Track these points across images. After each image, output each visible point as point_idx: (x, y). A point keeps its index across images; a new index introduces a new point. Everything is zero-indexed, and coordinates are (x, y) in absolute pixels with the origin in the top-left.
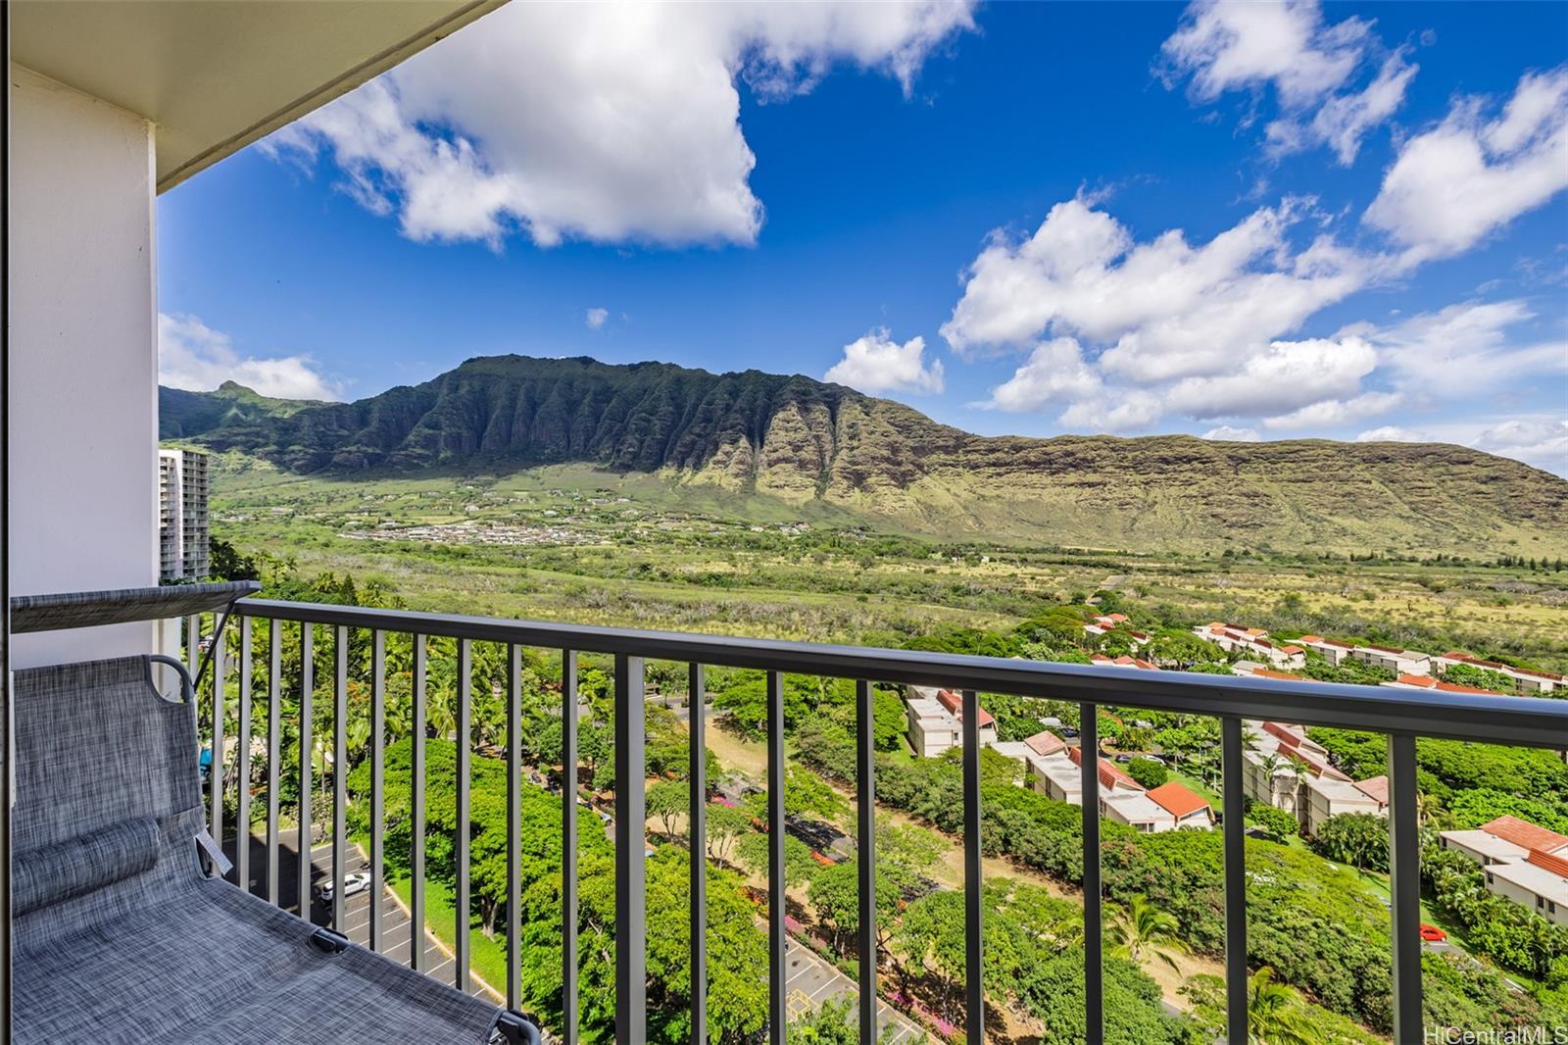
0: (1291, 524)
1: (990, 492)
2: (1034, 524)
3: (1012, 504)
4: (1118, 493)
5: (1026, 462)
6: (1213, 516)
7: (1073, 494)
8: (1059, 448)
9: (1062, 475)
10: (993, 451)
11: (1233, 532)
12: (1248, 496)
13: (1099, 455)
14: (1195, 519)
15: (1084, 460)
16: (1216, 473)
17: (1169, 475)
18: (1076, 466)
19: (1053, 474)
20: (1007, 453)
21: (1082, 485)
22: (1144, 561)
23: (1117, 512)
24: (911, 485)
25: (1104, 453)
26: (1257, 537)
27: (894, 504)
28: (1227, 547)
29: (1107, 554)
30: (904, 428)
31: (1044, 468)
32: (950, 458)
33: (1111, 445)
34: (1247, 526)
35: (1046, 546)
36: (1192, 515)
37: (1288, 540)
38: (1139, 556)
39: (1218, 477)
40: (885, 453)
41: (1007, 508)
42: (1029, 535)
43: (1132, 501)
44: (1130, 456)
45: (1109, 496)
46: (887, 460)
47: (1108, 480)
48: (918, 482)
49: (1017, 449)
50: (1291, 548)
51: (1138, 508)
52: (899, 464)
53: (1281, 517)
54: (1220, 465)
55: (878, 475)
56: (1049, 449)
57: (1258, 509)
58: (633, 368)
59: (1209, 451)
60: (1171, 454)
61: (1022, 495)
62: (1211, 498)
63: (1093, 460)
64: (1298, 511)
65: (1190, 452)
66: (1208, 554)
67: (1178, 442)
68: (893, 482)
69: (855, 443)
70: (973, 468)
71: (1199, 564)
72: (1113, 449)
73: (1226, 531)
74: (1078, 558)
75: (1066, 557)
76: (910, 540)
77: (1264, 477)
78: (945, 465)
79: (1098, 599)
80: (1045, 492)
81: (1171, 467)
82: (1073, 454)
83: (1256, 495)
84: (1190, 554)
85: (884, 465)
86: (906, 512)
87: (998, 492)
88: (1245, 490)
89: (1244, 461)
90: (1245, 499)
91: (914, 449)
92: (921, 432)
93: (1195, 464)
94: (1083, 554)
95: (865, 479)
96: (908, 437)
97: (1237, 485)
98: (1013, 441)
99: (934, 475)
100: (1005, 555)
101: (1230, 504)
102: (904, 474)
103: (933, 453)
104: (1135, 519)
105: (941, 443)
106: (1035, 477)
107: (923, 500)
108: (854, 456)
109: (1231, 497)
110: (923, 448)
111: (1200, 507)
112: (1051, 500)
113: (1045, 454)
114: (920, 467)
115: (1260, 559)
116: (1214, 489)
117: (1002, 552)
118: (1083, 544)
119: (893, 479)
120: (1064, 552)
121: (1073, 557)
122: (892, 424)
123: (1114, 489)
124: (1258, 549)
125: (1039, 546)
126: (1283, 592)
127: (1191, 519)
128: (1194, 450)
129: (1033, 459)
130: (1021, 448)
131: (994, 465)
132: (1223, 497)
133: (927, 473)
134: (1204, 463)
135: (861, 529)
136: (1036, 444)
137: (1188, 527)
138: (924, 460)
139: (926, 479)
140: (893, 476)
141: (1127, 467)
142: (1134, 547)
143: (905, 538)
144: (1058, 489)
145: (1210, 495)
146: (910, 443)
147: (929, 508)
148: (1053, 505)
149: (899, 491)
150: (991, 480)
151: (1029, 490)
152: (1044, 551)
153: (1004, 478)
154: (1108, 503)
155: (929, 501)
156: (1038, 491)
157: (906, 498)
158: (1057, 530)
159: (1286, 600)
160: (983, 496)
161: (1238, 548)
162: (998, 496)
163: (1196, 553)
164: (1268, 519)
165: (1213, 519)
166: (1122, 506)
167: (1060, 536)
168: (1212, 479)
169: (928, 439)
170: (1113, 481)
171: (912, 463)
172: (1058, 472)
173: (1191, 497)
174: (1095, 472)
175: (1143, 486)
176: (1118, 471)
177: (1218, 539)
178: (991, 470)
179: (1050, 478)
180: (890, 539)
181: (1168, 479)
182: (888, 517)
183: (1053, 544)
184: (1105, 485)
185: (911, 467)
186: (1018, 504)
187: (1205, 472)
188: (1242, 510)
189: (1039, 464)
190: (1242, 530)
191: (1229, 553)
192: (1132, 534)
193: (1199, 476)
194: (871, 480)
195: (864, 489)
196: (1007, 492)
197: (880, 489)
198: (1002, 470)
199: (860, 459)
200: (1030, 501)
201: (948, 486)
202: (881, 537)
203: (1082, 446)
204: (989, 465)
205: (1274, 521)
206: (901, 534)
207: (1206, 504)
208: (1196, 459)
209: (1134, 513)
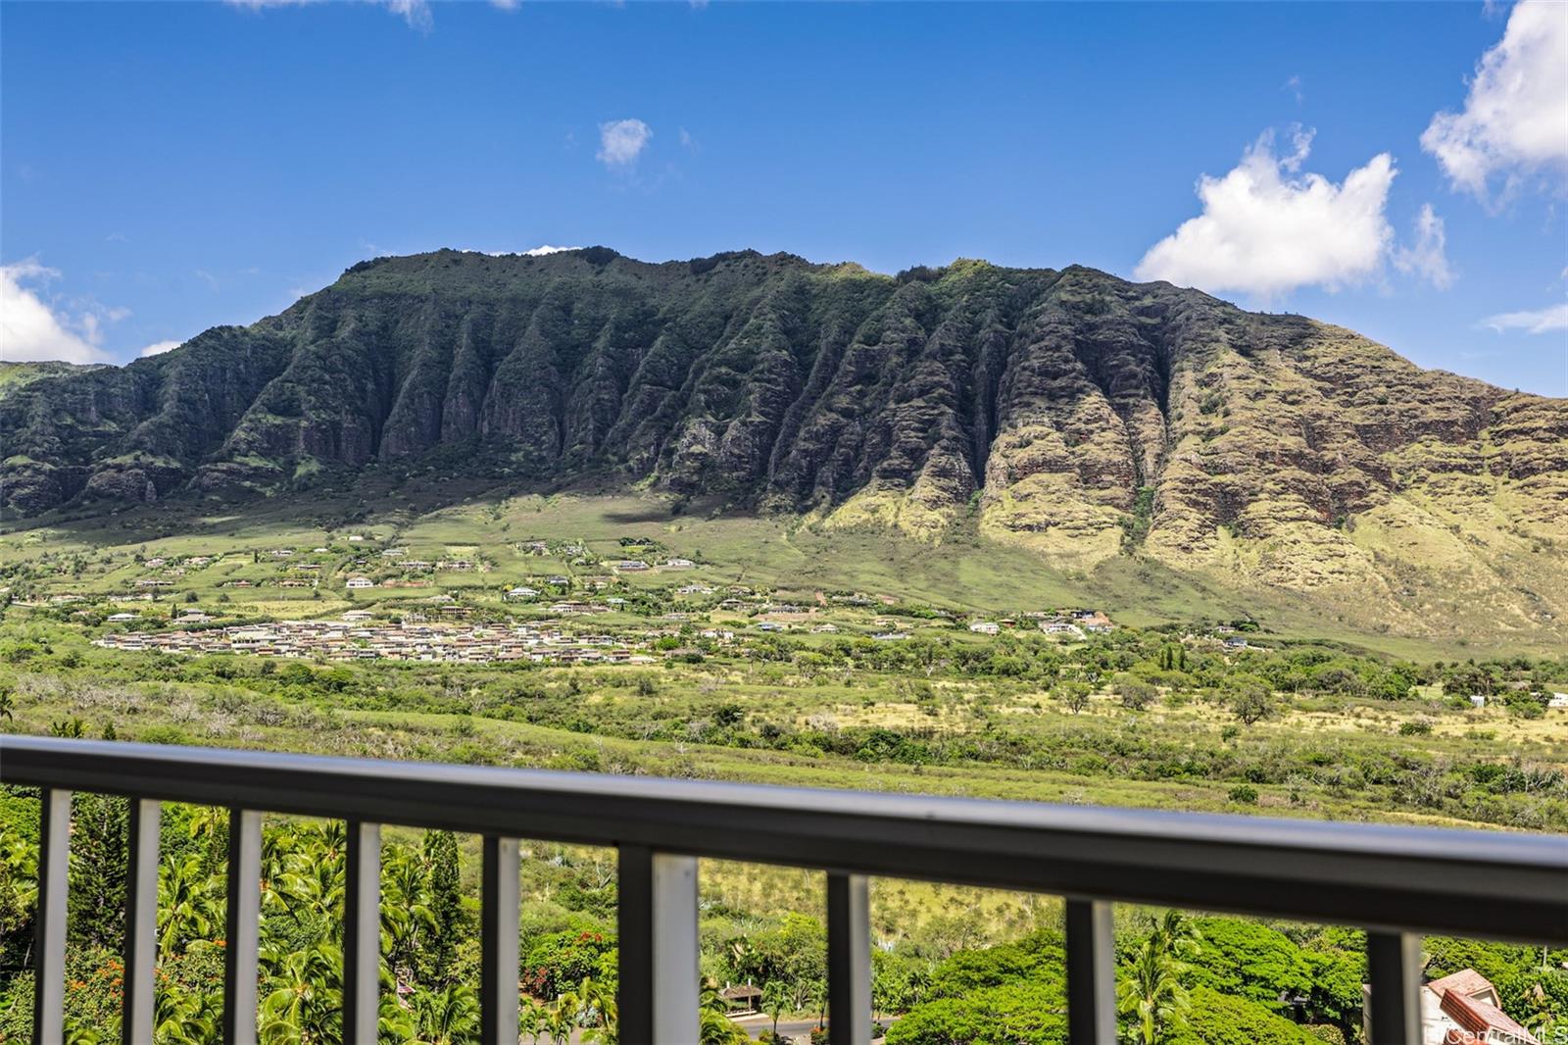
24: (1359, 518)
27: (1317, 566)
30: (1340, 383)
32: (1458, 451)
40: (1292, 442)
46: (1298, 459)
48: (1378, 510)
52: (1328, 468)
55: (1275, 495)
58: (700, 267)
68: (1312, 513)
69: (1217, 422)
70: (1517, 475)
76: (1362, 651)
78: (1444, 468)
85: (1290, 473)
86: (1348, 584)
91: (1363, 433)
92: (1382, 390)
95: (1242, 505)
96: (1348, 404)
99: (1419, 494)
102: (1339, 493)
103: (1412, 440)
105: (1432, 414)
107: (1390, 554)
108: (1215, 452)
110: (1388, 428)
114: (1381, 474)
119: (1313, 504)
122: (1308, 374)
133: (1399, 489)
135: (1237, 626)
138: (1389, 458)
139: (1398, 505)
140: (1313, 498)
143: (1346, 648)
146: (1356, 416)
147: (1407, 574)
149: (1330, 534)
155: (1405, 556)
157: (1346, 549)
169: (1401, 406)
171: (1360, 465)
180: (1309, 651)
182: (1303, 596)
185: (1357, 475)
194: (1259, 508)
195: (1241, 530)
197: (1280, 530)
199: (1230, 459)
201: (1455, 520)
202: (1287, 644)
204: (1561, 466)
206: (1336, 639)
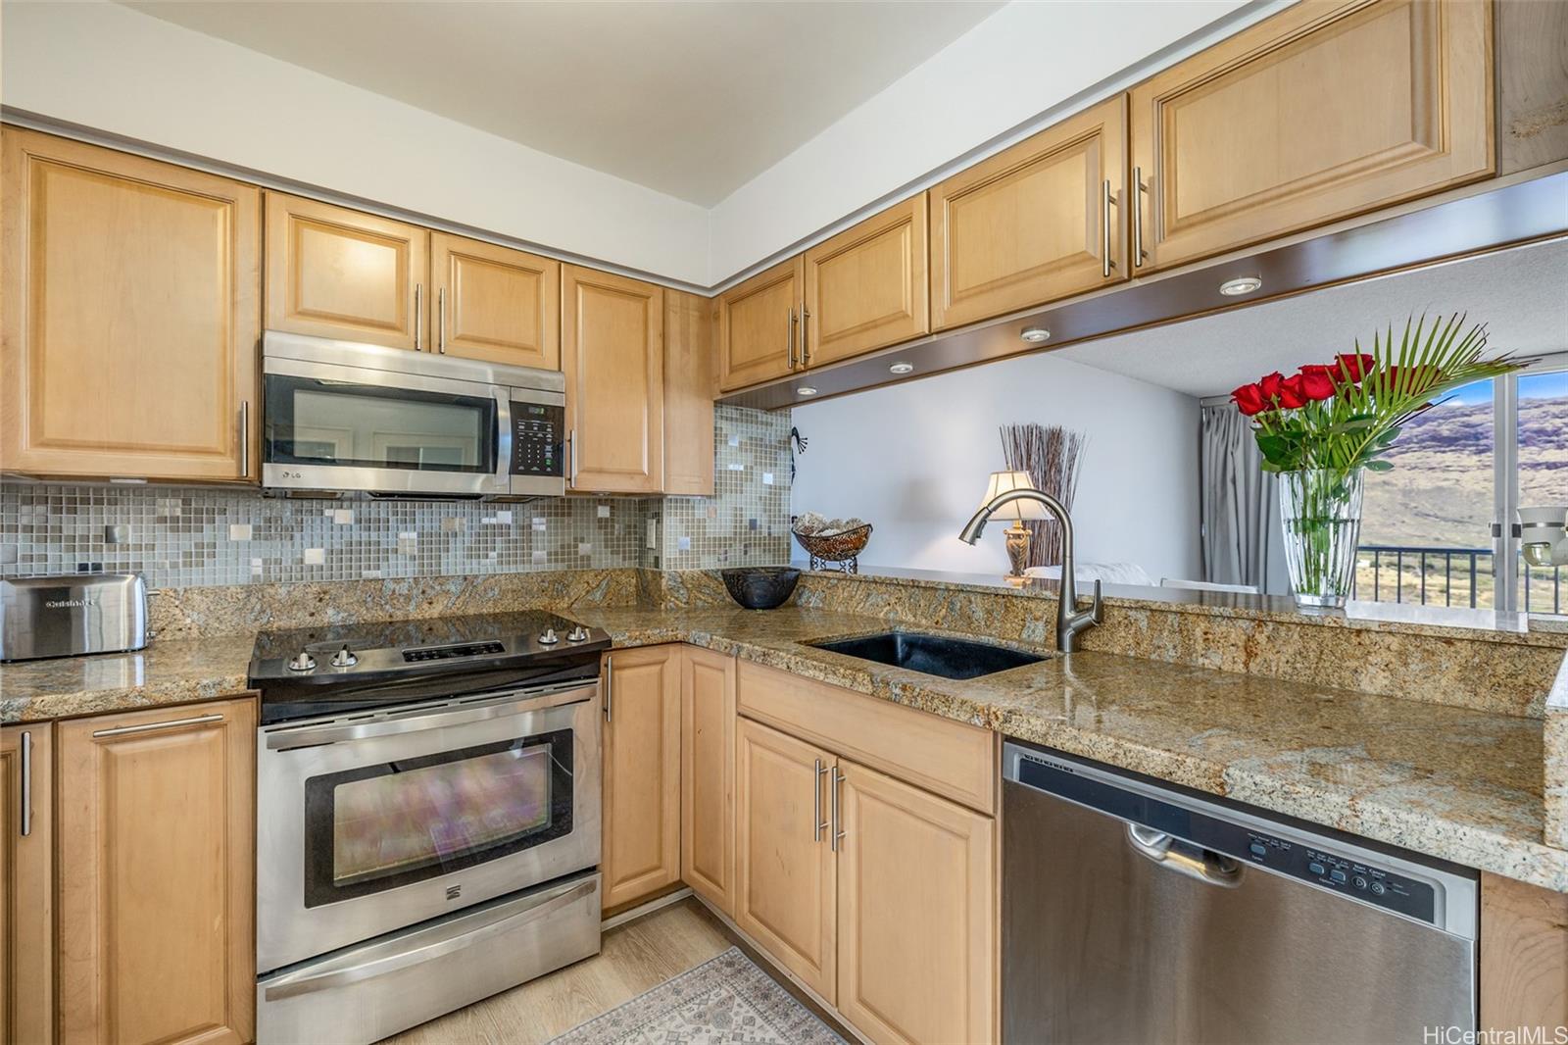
2: (1445, 519)
5: (1433, 438)
31: (1465, 446)
41: (1399, 498)
42: (1436, 534)
61: (1424, 481)
80: (1466, 476)
106: (1449, 458)
113: (1468, 426)
129: (1446, 433)
151: (1439, 474)
156: (1455, 475)
162: (1385, 483)
186: (1419, 492)
189: (1457, 439)
200: (1440, 489)
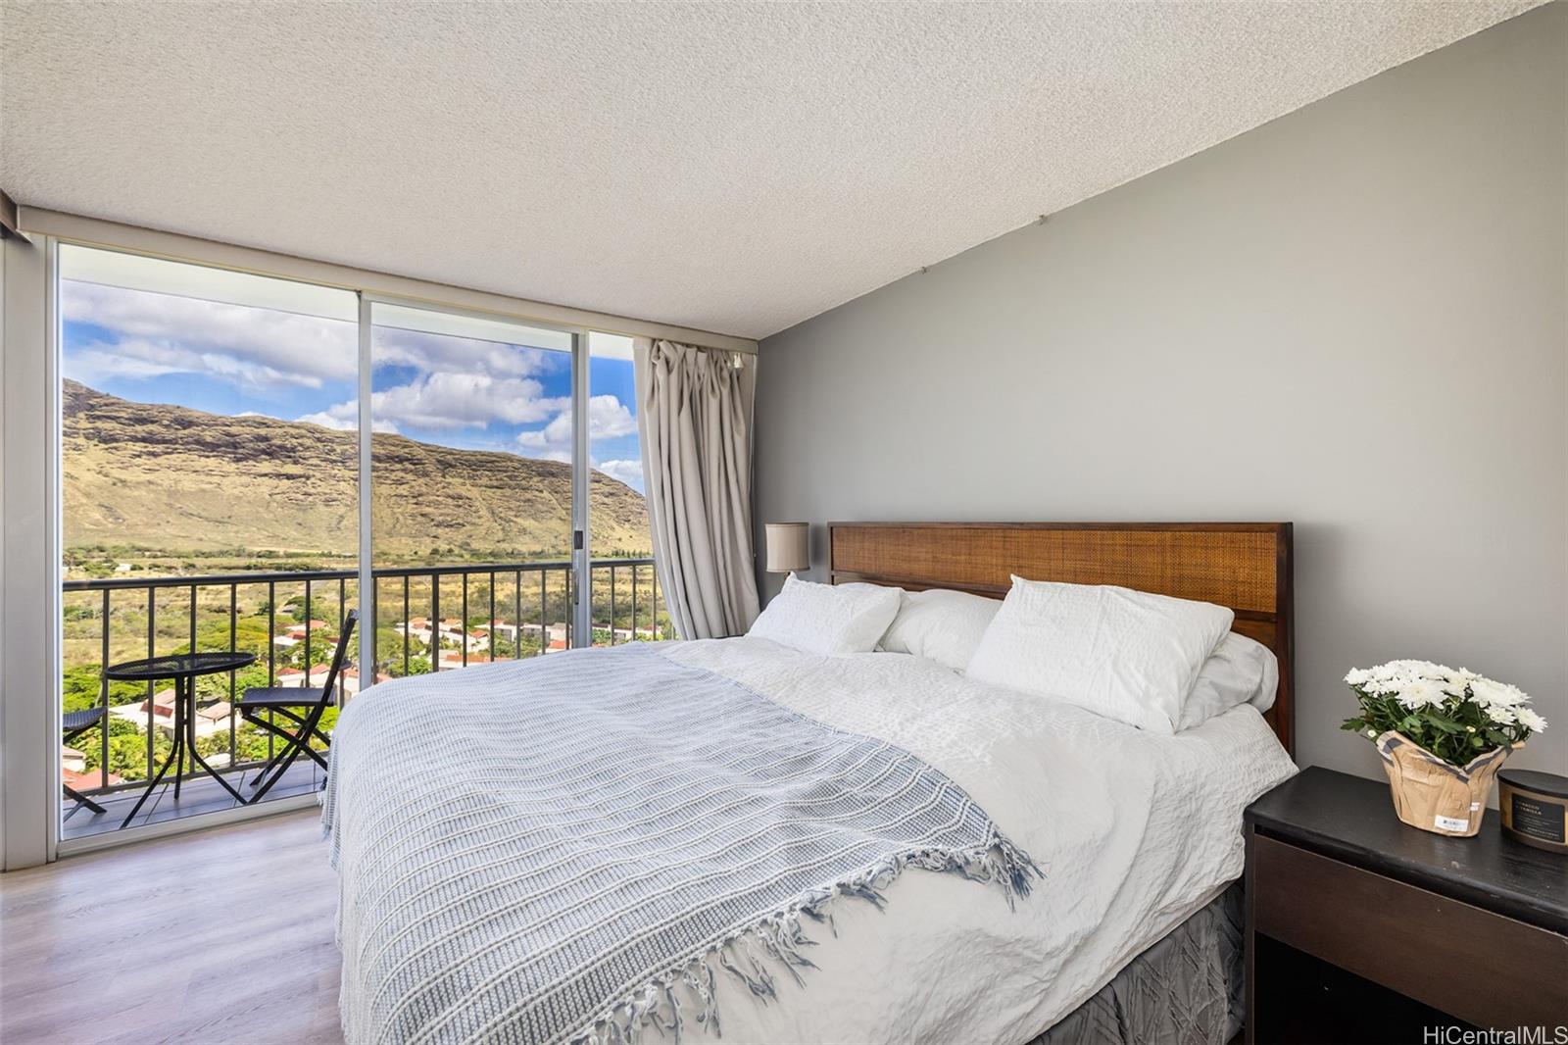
0: (487, 524)
1: (134, 475)
3: (172, 493)
4: (324, 488)
6: (422, 515)
7: (266, 486)
8: (247, 430)
9: (251, 462)
10: (142, 421)
11: (440, 531)
12: (453, 498)
13: (301, 445)
14: (405, 518)
15: (282, 447)
16: (426, 474)
17: (380, 473)
18: (271, 454)
19: (238, 460)
20: (166, 426)
21: (279, 476)
22: (350, 562)
23: (321, 508)
25: (308, 442)
26: (459, 536)
28: (434, 546)
29: (308, 556)
33: (317, 435)
34: (452, 526)
35: (226, 549)
36: (402, 514)
37: (484, 539)
38: (345, 557)
39: (427, 479)
43: (340, 497)
44: (339, 449)
45: (312, 491)
47: (311, 473)
49: (186, 423)
50: (486, 546)
51: (347, 505)
53: (480, 517)
54: (430, 468)
56: (233, 430)
57: (461, 509)
59: (420, 453)
60: (383, 452)
62: (420, 499)
63: (293, 449)
64: (493, 513)
65: (402, 452)
66: (416, 553)
67: (391, 441)
70: (105, 441)
71: (407, 562)
72: (319, 440)
73: (434, 531)
74: (270, 561)
75: (253, 561)
77: (467, 482)
79: (293, 607)
81: (382, 465)
82: (266, 439)
83: (460, 497)
84: (399, 553)
87: (149, 477)
88: (451, 493)
89: (451, 466)
90: (450, 500)
93: (407, 465)
94: (278, 557)
97: (444, 488)
98: (178, 413)
100: (158, 561)
101: (437, 504)
104: (342, 517)
109: (439, 499)
111: (410, 506)
112: (236, 492)
115: (462, 556)
116: (424, 489)
117: (155, 557)
118: (278, 545)
120: (250, 555)
121: (264, 560)
123: (319, 483)
124: (460, 547)
125: (216, 548)
126: (477, 584)
127: (401, 518)
128: (406, 450)
130: (190, 424)
131: (144, 440)
132: (431, 498)
134: (414, 464)
136: (213, 423)
137: (398, 526)
141: (335, 461)
142: (340, 548)
144: (246, 479)
145: (420, 495)
148: (238, 498)
150: (137, 461)
152: (222, 554)
153: (162, 460)
154: (310, 498)
158: (242, 527)
159: (478, 592)
160: (123, 481)
161: (443, 547)
163: (405, 552)
164: (469, 519)
165: (423, 518)
166: (328, 502)
167: (246, 535)
168: (421, 481)
170: (318, 475)
172: (245, 458)
173: (402, 496)
174: (296, 463)
175: (352, 482)
176: (323, 464)
177: (427, 538)
178: (139, 447)
179: (234, 465)
181: (379, 477)
183: (236, 545)
184: (308, 478)
187: (415, 472)
188: (449, 510)
190: (447, 530)
191: (435, 552)
192: (339, 533)
193: (410, 477)
196: (165, 478)
198: (159, 448)
203: (278, 431)
204: (135, 439)
205: (474, 521)
207: (416, 504)
208: (407, 460)
209: (342, 510)
